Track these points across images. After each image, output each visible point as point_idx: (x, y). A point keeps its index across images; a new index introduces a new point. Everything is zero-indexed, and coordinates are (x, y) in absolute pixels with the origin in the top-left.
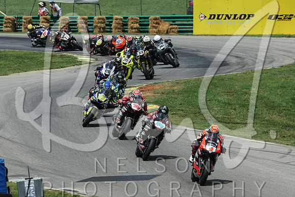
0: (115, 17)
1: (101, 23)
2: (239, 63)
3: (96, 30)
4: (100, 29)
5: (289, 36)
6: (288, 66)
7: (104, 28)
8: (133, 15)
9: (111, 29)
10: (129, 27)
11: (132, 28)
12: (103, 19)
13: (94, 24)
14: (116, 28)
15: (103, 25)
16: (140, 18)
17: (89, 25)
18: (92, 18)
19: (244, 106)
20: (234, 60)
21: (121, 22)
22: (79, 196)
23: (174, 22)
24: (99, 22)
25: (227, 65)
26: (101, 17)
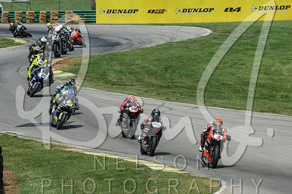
0: (41, 12)
1: (31, 16)
2: (128, 44)
3: (28, 21)
4: (30, 20)
5: (163, 25)
6: (162, 45)
7: (33, 20)
8: (54, 11)
9: (39, 20)
10: (51, 19)
11: (53, 19)
13: (27, 17)
14: (42, 20)
15: (33, 18)
16: (59, 12)
17: (23, 18)
18: (25, 13)
19: (131, 73)
20: (124, 42)
21: (45, 15)
22: (17, 137)
23: (83, 15)
24: (30, 16)
25: (120, 45)
26: (31, 12)
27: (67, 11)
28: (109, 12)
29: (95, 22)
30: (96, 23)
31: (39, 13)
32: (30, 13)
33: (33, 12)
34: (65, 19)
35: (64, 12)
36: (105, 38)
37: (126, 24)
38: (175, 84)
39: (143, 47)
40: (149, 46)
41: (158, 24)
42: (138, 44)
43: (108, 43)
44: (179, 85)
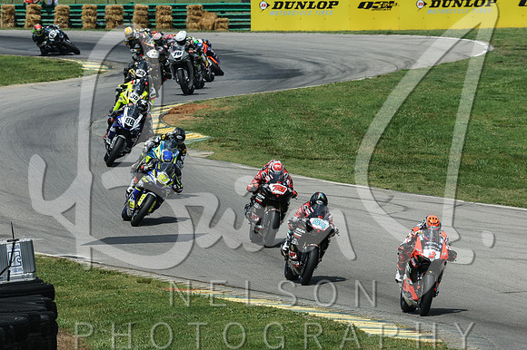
0: (137, 5)
1: (117, 14)
2: (317, 72)
3: (110, 25)
4: (115, 23)
5: (389, 33)
6: (387, 76)
7: (120, 22)
8: (163, 3)
9: (131, 22)
10: (157, 20)
11: (162, 22)
12: (119, 8)
13: (106, 16)
14: (138, 22)
15: (119, 18)
16: (174, 7)
17: (99, 17)
18: (104, 7)
19: (324, 134)
20: (309, 68)
21: (145, 13)
23: (223, 12)
24: (113, 14)
25: (300, 74)
26: (117, 5)
27: (191, 5)
28: (277, 5)
29: (249, 26)
30: (252, 29)
31: (132, 7)
32: (113, 8)
33: (121, 5)
34: (187, 20)
35: (184, 7)
36: (270, 60)
37: (314, 32)
38: (415, 156)
39: (348, 79)
40: (361, 77)
41: (380, 32)
42: (338, 74)
43: (276, 70)
44: (424, 158)
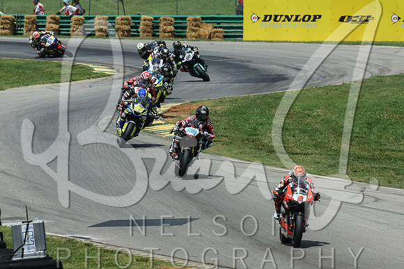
0: (143, 17)
1: (125, 24)
3: (119, 33)
4: (123, 32)
7: (128, 31)
8: (166, 15)
9: (138, 32)
10: (161, 30)
11: (165, 32)
12: (127, 19)
13: (116, 26)
14: (144, 31)
16: (176, 19)
18: (114, 18)
19: (305, 132)
21: (150, 23)
22: (92, 245)
23: (219, 23)
24: (122, 24)
25: (286, 79)
26: (125, 17)
27: (190, 17)
28: (267, 18)
29: (242, 36)
30: (244, 39)
31: (139, 18)
32: (122, 19)
33: (129, 16)
34: (187, 30)
35: (185, 19)
36: (259, 66)
37: (299, 42)
38: (387, 153)
39: (327, 84)
40: (339, 83)
41: (358, 43)
42: (319, 79)
43: (263, 75)
44: (393, 155)
